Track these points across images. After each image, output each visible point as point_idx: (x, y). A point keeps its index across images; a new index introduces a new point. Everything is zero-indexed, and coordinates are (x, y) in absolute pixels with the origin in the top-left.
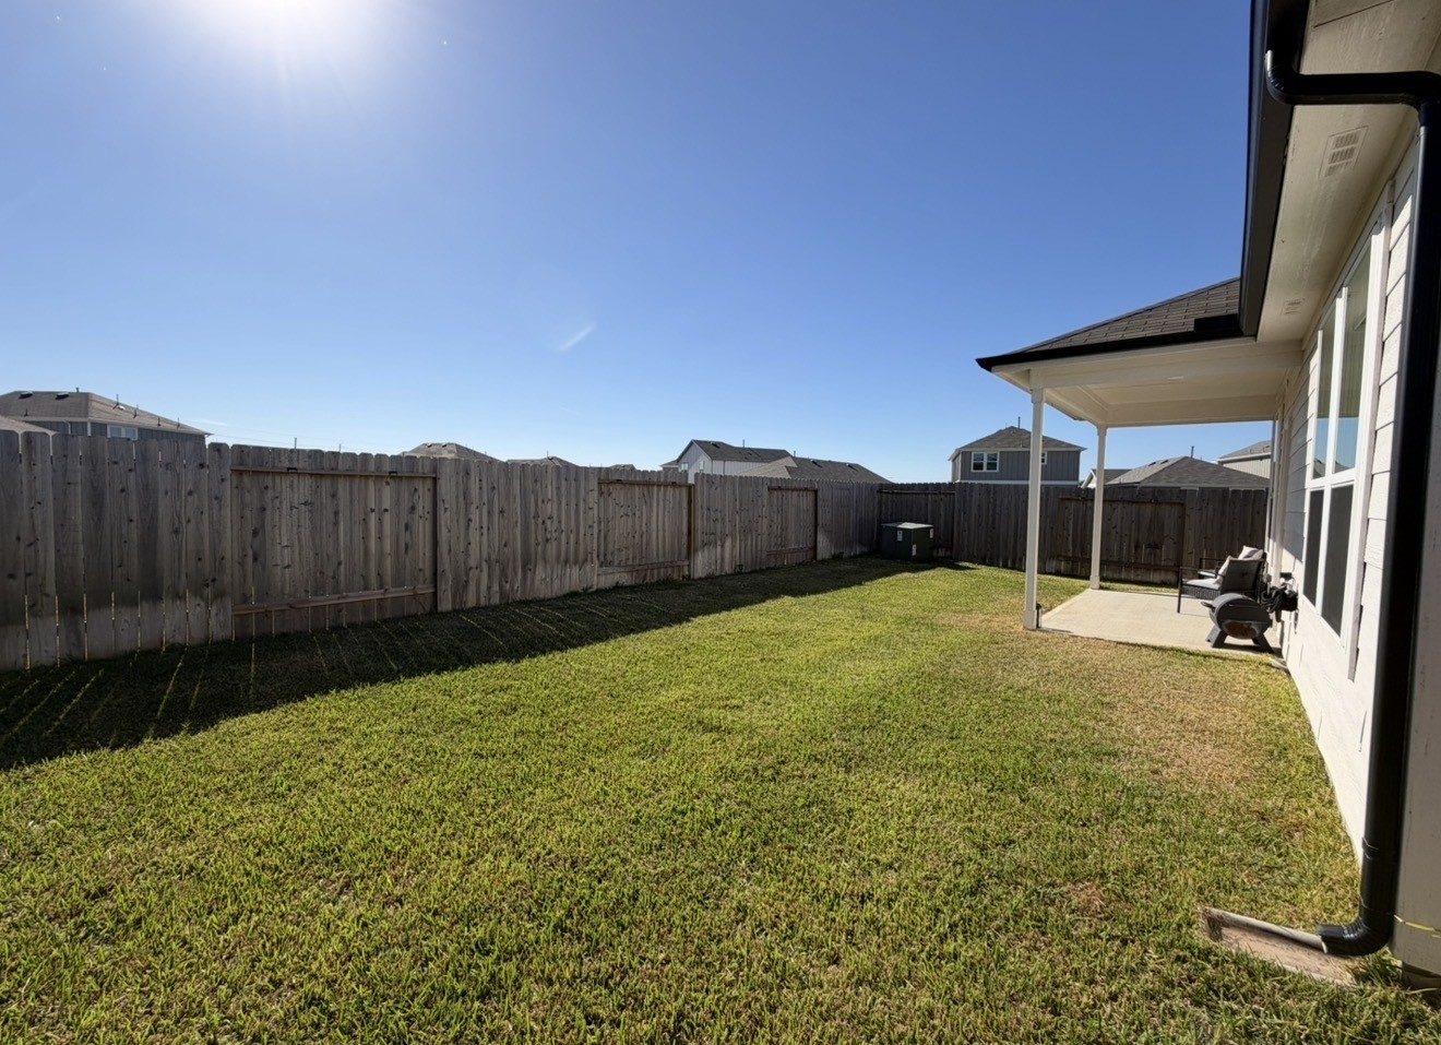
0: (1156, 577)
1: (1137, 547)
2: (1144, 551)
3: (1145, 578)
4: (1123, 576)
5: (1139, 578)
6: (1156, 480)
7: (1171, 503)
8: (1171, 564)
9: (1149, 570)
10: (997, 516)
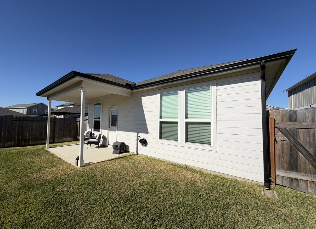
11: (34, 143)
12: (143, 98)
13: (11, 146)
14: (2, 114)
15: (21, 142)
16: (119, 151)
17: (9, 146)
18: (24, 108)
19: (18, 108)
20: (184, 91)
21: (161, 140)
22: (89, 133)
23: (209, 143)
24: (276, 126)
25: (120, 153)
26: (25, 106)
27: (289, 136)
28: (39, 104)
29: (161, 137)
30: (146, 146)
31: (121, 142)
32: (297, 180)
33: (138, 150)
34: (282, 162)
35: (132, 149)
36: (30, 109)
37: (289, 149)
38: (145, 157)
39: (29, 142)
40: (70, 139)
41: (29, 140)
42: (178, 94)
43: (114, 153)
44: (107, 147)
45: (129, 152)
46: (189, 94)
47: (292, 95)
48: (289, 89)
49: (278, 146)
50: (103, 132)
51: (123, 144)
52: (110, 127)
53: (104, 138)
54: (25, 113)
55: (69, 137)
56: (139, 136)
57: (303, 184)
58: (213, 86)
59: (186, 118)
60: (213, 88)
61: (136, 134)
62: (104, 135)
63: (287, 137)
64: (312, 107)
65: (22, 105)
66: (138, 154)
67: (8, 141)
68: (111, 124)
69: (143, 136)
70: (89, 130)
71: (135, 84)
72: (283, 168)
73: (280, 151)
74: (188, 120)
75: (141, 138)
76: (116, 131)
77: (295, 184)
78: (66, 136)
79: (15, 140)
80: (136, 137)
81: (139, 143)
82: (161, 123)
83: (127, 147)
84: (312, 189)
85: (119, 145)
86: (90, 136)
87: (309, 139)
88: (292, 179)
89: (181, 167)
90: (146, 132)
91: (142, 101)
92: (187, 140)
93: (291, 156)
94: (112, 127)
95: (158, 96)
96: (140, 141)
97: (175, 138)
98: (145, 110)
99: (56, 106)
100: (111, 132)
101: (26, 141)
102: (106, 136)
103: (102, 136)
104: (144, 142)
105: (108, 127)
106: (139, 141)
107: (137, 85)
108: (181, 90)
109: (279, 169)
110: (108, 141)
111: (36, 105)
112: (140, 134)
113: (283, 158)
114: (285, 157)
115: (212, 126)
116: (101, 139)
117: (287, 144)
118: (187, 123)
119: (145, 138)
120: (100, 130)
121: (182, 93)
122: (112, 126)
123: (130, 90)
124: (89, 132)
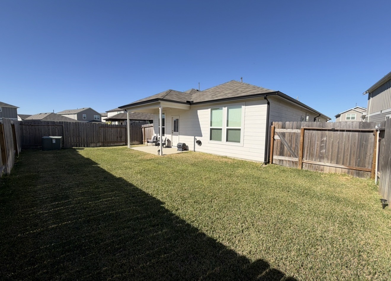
0: (122, 144)
1: (117, 137)
2: (119, 138)
3: (120, 144)
4: (115, 145)
5: (118, 145)
6: (46, 119)
7: (123, 128)
8: (124, 140)
9: (120, 142)
10: (80, 133)
11: (114, 145)
12: (198, 111)
13: (100, 146)
14: (58, 120)
15: (106, 144)
16: (182, 149)
17: (99, 146)
18: (74, 114)
19: (69, 114)
20: (227, 108)
21: (211, 141)
22: (156, 138)
23: (239, 142)
24: (275, 131)
25: (183, 151)
26: (75, 112)
27: (281, 137)
28: (87, 110)
29: (211, 139)
30: (200, 145)
31: (183, 143)
32: (282, 160)
33: (195, 148)
34: (277, 151)
35: (191, 148)
36: (79, 115)
37: (280, 144)
38: (200, 153)
39: (110, 144)
40: (138, 143)
41: (110, 142)
42: (222, 109)
43: (178, 150)
44: (171, 147)
45: (189, 150)
46: (229, 110)
47: (371, 98)
48: (368, 91)
49: (275, 142)
50: (168, 136)
51: (184, 145)
52: (172, 133)
53: (168, 141)
54: (76, 118)
55: (137, 141)
56: (196, 139)
57: (285, 162)
58: (244, 105)
59: (227, 126)
60: (243, 107)
61: (193, 137)
62: (168, 139)
63: (280, 137)
64: (382, 113)
65: (71, 110)
66: (195, 151)
67: (98, 142)
68: (173, 130)
69: (198, 138)
70: (155, 135)
71: (193, 101)
72: (277, 155)
73: (276, 145)
74: (228, 128)
75: (197, 140)
76: (178, 135)
77: (281, 162)
78: (134, 140)
79: (102, 142)
80: (194, 139)
81: (196, 143)
82: (211, 129)
83: (187, 147)
84: (288, 164)
85: (182, 145)
86: (156, 140)
87: (290, 138)
88: (280, 160)
89: (222, 157)
90: (201, 136)
91: (198, 113)
92: (227, 140)
93: (281, 148)
94: (174, 133)
95: (210, 110)
96: (197, 142)
97: (220, 139)
98: (200, 120)
99: (106, 112)
100: (174, 136)
101: (108, 143)
102: (170, 139)
103: (167, 139)
104: (199, 143)
105: (171, 133)
106: (195, 142)
107: (194, 102)
108: (225, 107)
109: (275, 155)
110: (171, 143)
111: (85, 110)
112: (196, 137)
113: (277, 149)
114: (278, 148)
115: (242, 131)
116: (166, 141)
117: (280, 141)
118: (228, 130)
119: (200, 140)
120: (165, 135)
121: (225, 109)
122: (174, 131)
123: (189, 105)
124: (155, 136)
